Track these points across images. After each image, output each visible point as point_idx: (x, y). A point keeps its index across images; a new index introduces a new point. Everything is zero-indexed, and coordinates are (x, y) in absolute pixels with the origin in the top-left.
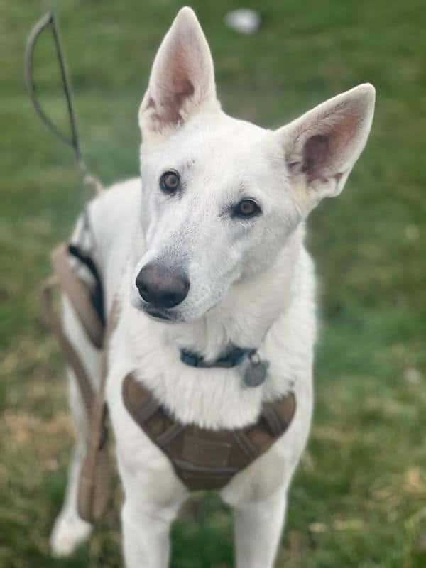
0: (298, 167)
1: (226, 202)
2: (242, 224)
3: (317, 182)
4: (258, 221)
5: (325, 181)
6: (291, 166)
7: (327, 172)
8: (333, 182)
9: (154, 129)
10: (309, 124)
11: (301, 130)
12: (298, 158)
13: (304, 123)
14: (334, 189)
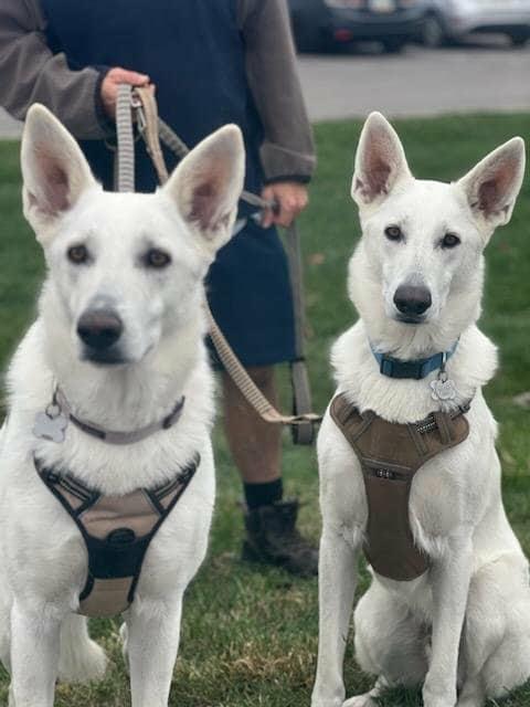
0: (477, 206)
1: (436, 237)
2: (449, 251)
3: (491, 216)
4: (459, 248)
5: (497, 214)
6: (473, 206)
7: (498, 207)
8: (503, 213)
9: (366, 202)
10: (480, 172)
11: (475, 178)
12: (476, 199)
13: (476, 173)
14: (504, 219)
